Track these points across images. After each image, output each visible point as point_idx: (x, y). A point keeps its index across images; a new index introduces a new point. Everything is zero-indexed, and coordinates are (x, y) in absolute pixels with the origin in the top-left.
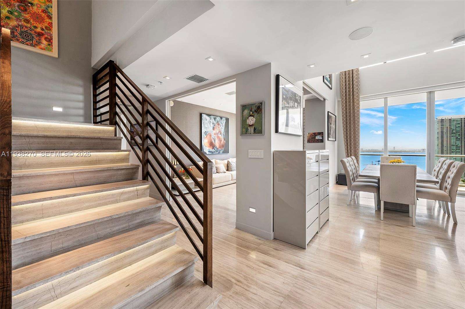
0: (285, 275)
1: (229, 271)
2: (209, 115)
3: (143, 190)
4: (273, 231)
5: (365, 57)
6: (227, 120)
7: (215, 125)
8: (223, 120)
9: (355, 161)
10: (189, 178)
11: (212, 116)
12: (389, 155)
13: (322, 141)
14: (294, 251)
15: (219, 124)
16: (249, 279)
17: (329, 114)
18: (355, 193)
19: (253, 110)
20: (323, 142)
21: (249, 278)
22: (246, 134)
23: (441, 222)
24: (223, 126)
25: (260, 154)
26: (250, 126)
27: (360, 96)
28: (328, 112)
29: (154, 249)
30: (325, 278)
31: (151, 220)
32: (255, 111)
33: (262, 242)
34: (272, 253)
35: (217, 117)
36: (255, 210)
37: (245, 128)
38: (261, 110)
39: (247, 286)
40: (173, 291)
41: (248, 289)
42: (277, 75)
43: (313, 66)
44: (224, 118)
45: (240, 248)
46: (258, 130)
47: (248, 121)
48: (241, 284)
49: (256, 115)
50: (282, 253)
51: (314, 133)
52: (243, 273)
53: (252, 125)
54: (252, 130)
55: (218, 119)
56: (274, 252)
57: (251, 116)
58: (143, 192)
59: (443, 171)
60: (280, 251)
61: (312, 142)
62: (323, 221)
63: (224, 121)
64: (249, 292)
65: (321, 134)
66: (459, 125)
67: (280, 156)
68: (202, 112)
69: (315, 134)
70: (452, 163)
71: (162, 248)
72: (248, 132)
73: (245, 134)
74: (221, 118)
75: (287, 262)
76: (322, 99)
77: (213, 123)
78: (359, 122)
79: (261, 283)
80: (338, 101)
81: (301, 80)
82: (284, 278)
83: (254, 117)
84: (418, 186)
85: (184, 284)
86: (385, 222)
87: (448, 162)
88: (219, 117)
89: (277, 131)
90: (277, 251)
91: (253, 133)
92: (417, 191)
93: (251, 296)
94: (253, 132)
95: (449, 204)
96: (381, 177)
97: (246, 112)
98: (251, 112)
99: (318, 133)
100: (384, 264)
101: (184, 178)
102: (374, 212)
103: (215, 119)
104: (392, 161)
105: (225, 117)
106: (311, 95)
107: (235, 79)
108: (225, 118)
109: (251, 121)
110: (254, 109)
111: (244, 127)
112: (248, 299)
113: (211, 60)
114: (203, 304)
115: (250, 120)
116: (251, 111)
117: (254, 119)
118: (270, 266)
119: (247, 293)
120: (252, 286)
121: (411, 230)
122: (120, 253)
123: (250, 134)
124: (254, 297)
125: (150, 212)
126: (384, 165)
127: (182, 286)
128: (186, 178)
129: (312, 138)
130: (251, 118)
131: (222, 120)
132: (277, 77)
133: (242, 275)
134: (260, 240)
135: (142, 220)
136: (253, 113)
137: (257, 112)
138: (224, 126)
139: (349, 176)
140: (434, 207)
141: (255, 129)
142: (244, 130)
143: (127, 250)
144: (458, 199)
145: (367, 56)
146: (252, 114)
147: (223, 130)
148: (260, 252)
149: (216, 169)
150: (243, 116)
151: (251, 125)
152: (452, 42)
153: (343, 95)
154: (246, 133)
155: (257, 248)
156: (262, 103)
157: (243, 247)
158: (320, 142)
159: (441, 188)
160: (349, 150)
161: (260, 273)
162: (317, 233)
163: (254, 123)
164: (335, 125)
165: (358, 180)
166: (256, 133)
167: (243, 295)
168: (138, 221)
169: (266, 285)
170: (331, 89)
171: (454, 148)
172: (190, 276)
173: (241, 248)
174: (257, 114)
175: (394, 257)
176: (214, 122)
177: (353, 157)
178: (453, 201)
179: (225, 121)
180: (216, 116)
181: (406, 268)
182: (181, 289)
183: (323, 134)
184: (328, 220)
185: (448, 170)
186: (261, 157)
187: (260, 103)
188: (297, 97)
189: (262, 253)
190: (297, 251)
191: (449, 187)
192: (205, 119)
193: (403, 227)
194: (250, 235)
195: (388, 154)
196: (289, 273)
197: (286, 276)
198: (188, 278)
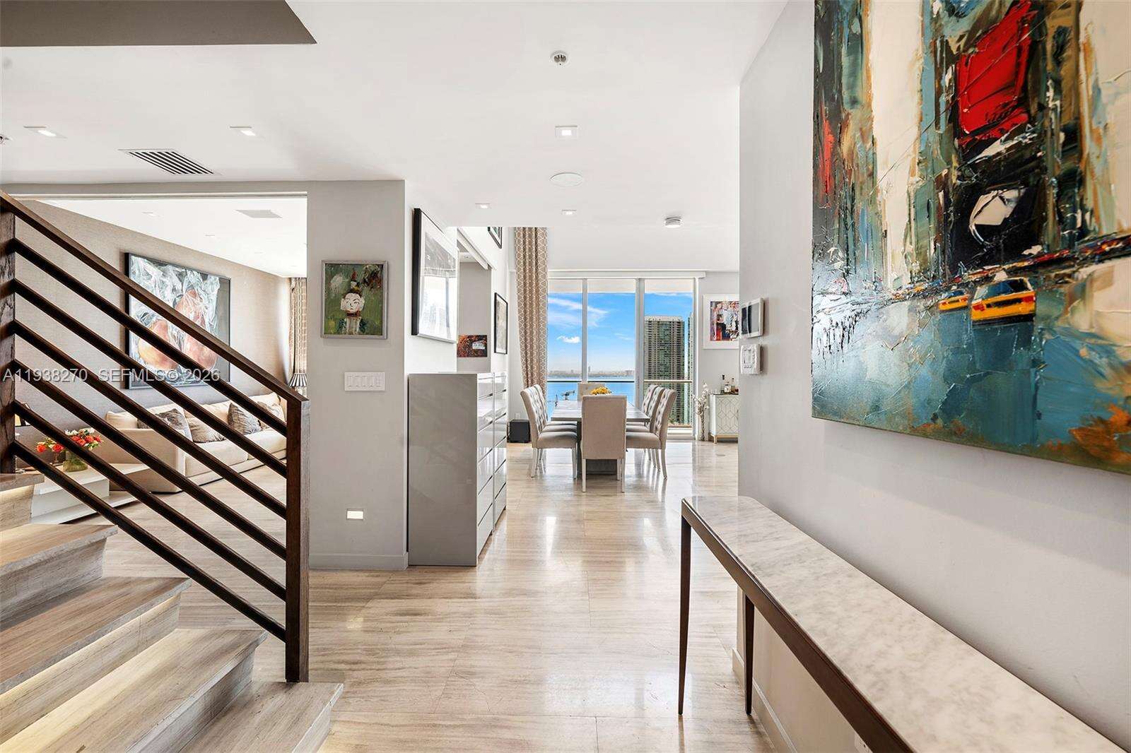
0: (448, 619)
1: (323, 655)
2: (159, 263)
3: (7, 505)
4: (407, 551)
5: (568, 213)
6: (225, 283)
7: (181, 296)
8: (212, 284)
9: (541, 394)
10: (86, 468)
11: (170, 267)
12: (589, 382)
13: (484, 353)
14: (456, 575)
15: (195, 295)
16: (378, 652)
17: (498, 298)
18: (542, 452)
19: (360, 279)
20: (486, 356)
21: (379, 649)
22: (339, 334)
23: (651, 483)
24: (210, 301)
25: (376, 381)
26: (350, 315)
27: (549, 270)
28: (496, 294)
29: (115, 653)
30: (516, 599)
31: (70, 587)
32: (365, 281)
33: (384, 579)
34: (414, 592)
35: (189, 272)
36: (362, 513)
37: (335, 320)
38: (380, 281)
39: (378, 663)
40: (206, 730)
41: (384, 666)
42: (415, 209)
43: (484, 207)
44: (212, 277)
45: (334, 604)
46: (372, 325)
47: (343, 302)
48: (363, 666)
49: (366, 290)
50: (435, 585)
51: (469, 337)
52: (360, 647)
53: (356, 314)
54: (354, 326)
55: (193, 278)
56: (417, 590)
57: (352, 291)
58: (9, 508)
59: (653, 404)
60: (430, 583)
61: (465, 356)
62: (499, 510)
63: (213, 287)
64: (388, 671)
65: (483, 338)
66: (668, 333)
67: (420, 386)
68: (128, 247)
69: (471, 339)
70: (663, 390)
71: (138, 646)
72: (344, 329)
73: (335, 333)
74: (205, 276)
75: (447, 597)
76: (486, 267)
77: (174, 290)
78: (545, 318)
79: (407, 647)
80: (511, 273)
81: (455, 226)
82: (448, 624)
83: (361, 296)
84: (628, 430)
85: (235, 702)
86: (588, 494)
87: (659, 389)
88: (195, 272)
89: (414, 331)
90: (423, 586)
91: (360, 334)
92: (628, 438)
93: (392, 674)
94: (358, 330)
95: (660, 451)
96: (584, 419)
97: (338, 281)
98: (354, 284)
99: (478, 336)
100: (588, 562)
101: (61, 468)
102: (571, 481)
103: (181, 276)
104: (595, 391)
105: (217, 276)
106: (465, 254)
107: (306, 193)
108: (218, 278)
109: (353, 303)
110: (361, 276)
111: (334, 316)
112: (387, 682)
113: (248, 133)
114: (306, 714)
115: (351, 301)
116: (353, 279)
117: (362, 301)
118: (416, 615)
119: (383, 674)
120: (390, 659)
121: (619, 498)
122: (21, 682)
123: (351, 333)
124: (400, 673)
125: (66, 561)
126: (588, 398)
127: (230, 709)
128: (68, 470)
129: (465, 347)
130: (352, 296)
131: (208, 281)
132: (417, 214)
133: (359, 651)
134: (377, 576)
135: (36, 591)
136: (358, 285)
137: (368, 285)
138: (215, 303)
139: (534, 423)
140: (644, 460)
141: (363, 324)
142: (332, 323)
143: (44, 667)
144: (668, 445)
145: (570, 213)
146: (356, 288)
147: (211, 313)
148: (387, 598)
149: (191, 431)
150: (328, 290)
151: (353, 314)
152: (665, 222)
153: (519, 262)
154: (338, 332)
155: (376, 594)
156: (382, 266)
157: (342, 602)
158: (481, 356)
159: (651, 431)
160: (529, 373)
161: (399, 633)
162: (491, 535)
163: (361, 310)
164: (505, 322)
165: (547, 428)
166: (367, 334)
167: (372, 681)
168: (24, 596)
169: (418, 647)
170: (500, 246)
171: (662, 368)
172: (243, 683)
173: (339, 605)
174: (370, 290)
175: (604, 541)
176: (179, 286)
177: (538, 386)
178: (662, 447)
179: (217, 287)
180: (186, 268)
181: (618, 550)
182: (228, 717)
183: (486, 340)
184: (505, 509)
185: (658, 402)
186: (379, 389)
187: (378, 265)
188: (449, 261)
189: (392, 599)
190: (461, 574)
191: (659, 426)
192: (142, 271)
193: (611, 496)
194: (351, 574)
195: (588, 380)
196: (455, 613)
197: (451, 619)
198: (239, 691)
